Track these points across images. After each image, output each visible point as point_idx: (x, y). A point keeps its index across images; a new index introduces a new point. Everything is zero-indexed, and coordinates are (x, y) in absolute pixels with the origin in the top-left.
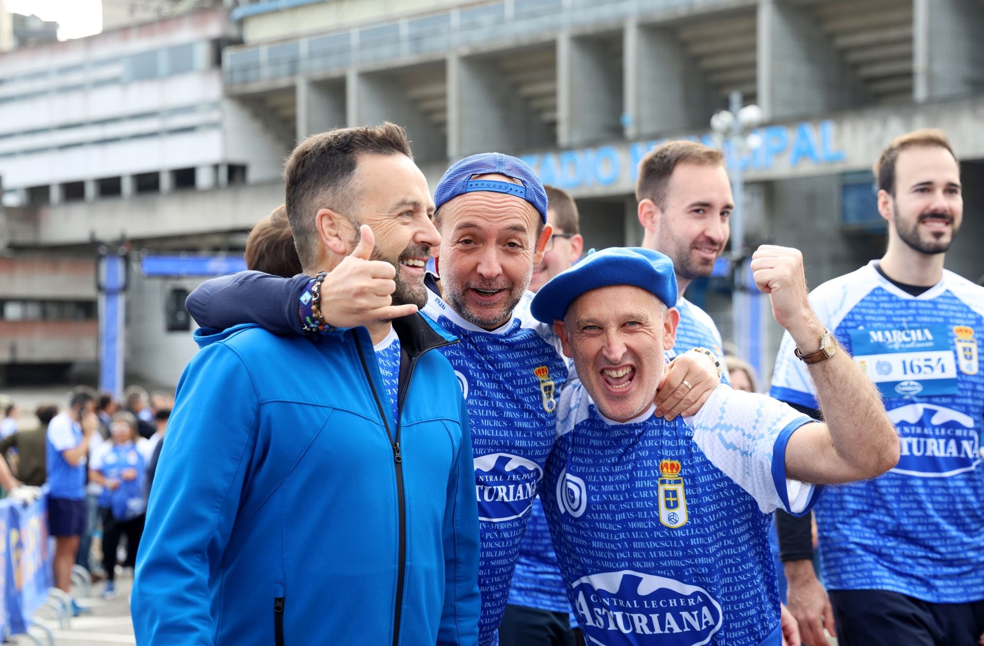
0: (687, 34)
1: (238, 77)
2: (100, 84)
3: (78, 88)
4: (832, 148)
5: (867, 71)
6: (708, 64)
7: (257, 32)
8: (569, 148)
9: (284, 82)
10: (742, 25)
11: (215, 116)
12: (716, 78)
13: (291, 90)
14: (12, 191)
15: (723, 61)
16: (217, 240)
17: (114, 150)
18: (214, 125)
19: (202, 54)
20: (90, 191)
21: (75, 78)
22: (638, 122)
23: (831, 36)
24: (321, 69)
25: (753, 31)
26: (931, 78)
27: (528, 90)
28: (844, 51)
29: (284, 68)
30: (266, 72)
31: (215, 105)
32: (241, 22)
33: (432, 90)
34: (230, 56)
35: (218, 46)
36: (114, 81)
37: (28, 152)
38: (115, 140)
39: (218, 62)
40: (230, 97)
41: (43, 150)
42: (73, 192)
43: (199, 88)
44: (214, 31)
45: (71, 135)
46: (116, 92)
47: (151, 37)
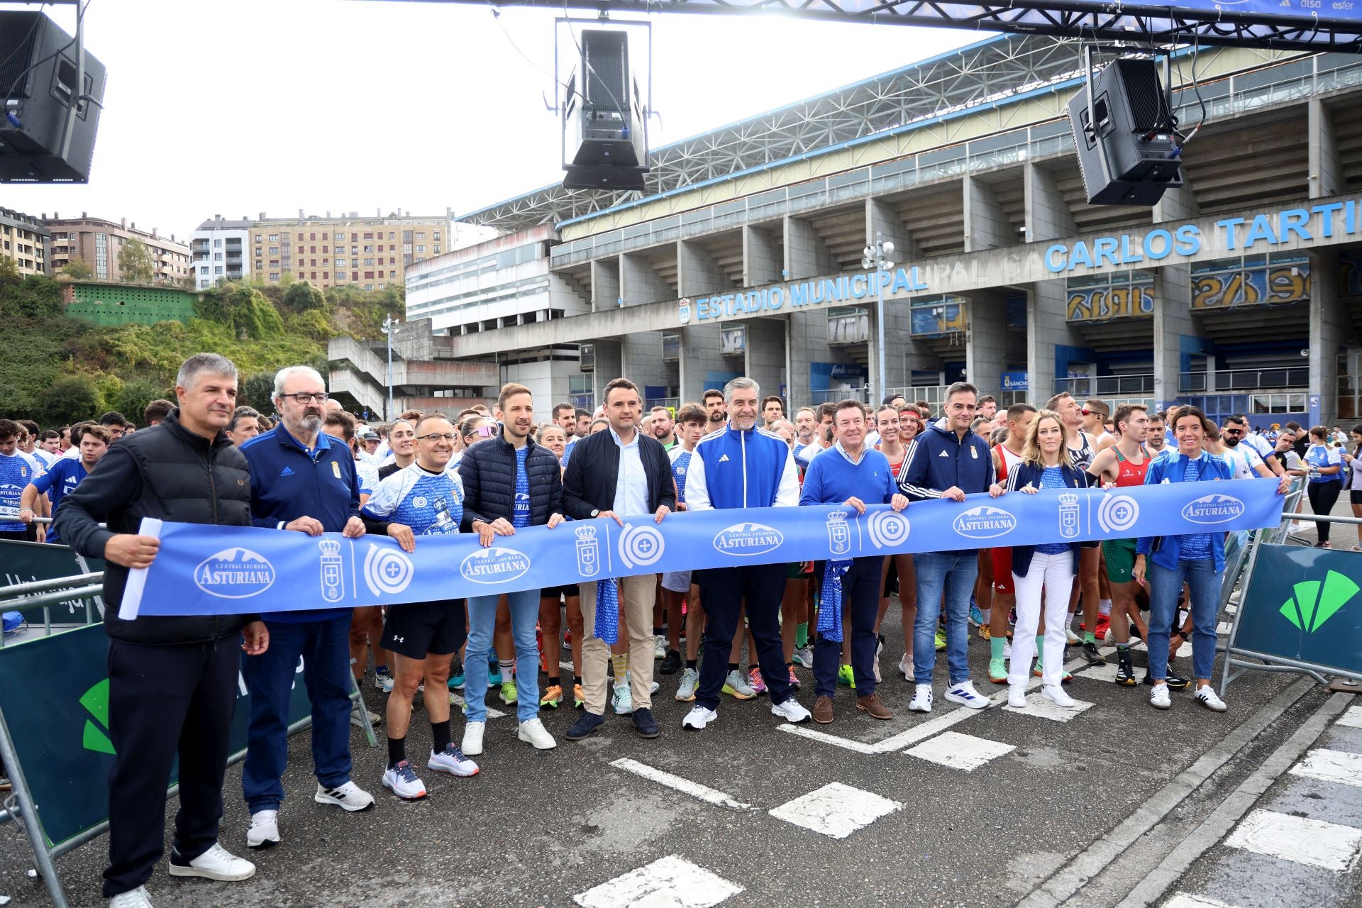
0: (818, 224)
1: (557, 261)
2: (485, 270)
3: (474, 273)
4: (918, 283)
6: (830, 242)
7: (567, 236)
8: (751, 288)
9: (584, 262)
11: (546, 283)
12: (834, 251)
13: (587, 267)
14: (439, 329)
15: (839, 240)
16: (547, 352)
17: (492, 305)
18: (546, 289)
19: (538, 250)
20: (481, 327)
21: (474, 268)
22: (791, 273)
23: (906, 223)
24: (604, 253)
29: (583, 255)
30: (573, 258)
31: (545, 278)
32: (560, 231)
34: (554, 250)
35: (547, 245)
36: (493, 268)
37: (450, 309)
38: (494, 300)
39: (547, 253)
40: (554, 272)
41: (457, 308)
42: (472, 328)
43: (538, 269)
44: (545, 236)
45: (469, 299)
46: (492, 274)
47: (511, 242)
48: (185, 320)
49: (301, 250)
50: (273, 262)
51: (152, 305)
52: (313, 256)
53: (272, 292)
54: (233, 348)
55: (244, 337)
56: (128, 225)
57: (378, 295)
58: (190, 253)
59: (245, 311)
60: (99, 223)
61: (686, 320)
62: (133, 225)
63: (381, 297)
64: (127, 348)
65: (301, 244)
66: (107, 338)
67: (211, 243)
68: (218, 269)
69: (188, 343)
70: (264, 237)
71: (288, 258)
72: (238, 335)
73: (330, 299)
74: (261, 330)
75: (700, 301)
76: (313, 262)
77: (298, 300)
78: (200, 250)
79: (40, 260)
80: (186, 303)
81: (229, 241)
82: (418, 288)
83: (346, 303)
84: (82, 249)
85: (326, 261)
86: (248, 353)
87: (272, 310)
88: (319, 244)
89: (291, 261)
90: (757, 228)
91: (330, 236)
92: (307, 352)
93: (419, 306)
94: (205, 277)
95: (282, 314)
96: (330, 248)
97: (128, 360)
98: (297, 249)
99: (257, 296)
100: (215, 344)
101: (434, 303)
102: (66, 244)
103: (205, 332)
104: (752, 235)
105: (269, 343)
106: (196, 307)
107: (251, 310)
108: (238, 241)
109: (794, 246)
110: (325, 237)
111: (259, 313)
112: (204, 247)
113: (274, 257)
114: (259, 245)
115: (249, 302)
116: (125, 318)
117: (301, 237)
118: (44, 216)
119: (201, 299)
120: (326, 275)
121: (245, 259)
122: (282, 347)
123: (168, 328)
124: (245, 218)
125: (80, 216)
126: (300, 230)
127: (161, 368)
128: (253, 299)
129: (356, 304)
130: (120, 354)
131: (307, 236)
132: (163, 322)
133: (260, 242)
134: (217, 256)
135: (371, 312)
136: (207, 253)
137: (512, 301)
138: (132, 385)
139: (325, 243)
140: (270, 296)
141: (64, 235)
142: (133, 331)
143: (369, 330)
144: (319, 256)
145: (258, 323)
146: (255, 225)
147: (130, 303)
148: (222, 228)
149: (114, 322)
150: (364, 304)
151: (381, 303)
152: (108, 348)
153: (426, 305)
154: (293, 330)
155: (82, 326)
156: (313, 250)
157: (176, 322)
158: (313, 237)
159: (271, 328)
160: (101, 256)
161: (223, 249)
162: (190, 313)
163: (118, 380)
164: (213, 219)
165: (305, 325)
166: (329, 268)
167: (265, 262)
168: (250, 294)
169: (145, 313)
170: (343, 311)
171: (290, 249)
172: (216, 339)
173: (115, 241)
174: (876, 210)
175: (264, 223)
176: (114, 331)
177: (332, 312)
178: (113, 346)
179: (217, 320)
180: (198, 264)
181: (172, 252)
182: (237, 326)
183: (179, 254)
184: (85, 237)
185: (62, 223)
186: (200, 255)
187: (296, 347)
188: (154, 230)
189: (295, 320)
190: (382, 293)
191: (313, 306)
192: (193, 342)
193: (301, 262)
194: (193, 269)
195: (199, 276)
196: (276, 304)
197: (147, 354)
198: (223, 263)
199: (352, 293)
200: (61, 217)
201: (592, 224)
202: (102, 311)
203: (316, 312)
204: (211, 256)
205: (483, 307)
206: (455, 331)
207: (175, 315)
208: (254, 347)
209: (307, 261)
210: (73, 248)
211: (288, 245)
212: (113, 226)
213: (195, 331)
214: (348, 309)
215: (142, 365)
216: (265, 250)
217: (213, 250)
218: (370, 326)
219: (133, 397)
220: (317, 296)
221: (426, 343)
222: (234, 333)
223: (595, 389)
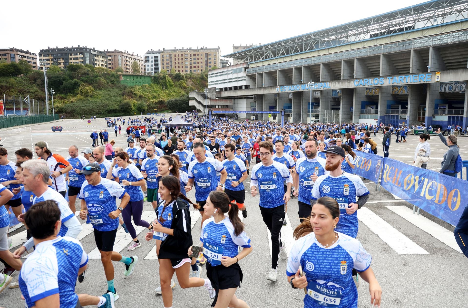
0: (311, 68)
1: (248, 73)
2: (229, 74)
3: (227, 74)
4: (329, 86)
5: (337, 74)
6: (314, 72)
7: (251, 66)
10: (319, 67)
12: (316, 74)
13: (256, 74)
14: (218, 89)
15: (317, 72)
16: (245, 96)
18: (245, 80)
19: (243, 69)
20: (228, 89)
22: (303, 80)
23: (331, 69)
24: (259, 72)
25: (320, 68)
26: (343, 76)
27: (289, 75)
28: (333, 71)
29: (255, 71)
30: (252, 72)
31: (245, 77)
32: (249, 65)
33: (275, 75)
35: (246, 68)
36: (231, 73)
37: (220, 83)
38: (231, 82)
39: (246, 70)
40: (247, 76)
41: (222, 83)
42: (226, 89)
43: (243, 74)
44: (245, 66)
45: (226, 81)
46: (231, 75)
47: (236, 67)
48: (149, 84)
49: (175, 59)
50: (167, 63)
51: (141, 80)
52: (179, 61)
53: (171, 75)
54: (162, 92)
55: (164, 88)
56: (126, 52)
57: (199, 75)
58: (144, 61)
59: (164, 81)
60: (119, 52)
61: (278, 91)
62: (127, 52)
63: (200, 76)
64: (137, 92)
65: (175, 58)
66: (131, 89)
67: (150, 58)
68: (152, 66)
69: (150, 91)
70: (165, 56)
71: (171, 62)
72: (163, 88)
73: (186, 77)
74: (169, 86)
75: (281, 87)
76: (179, 63)
77: (178, 78)
78: (147, 60)
79: (106, 64)
80: (149, 79)
81: (155, 57)
82: (211, 77)
83: (190, 78)
84: (115, 60)
85: (182, 63)
86: (166, 93)
87: (171, 81)
88: (180, 59)
89: (172, 63)
90: (296, 68)
91: (184, 55)
92: (181, 93)
93: (212, 82)
94: (148, 68)
95: (174, 82)
96: (184, 59)
97: (137, 96)
98: (174, 59)
99: (167, 77)
100: (157, 91)
101: (216, 81)
102: (110, 59)
103: (155, 87)
104: (295, 70)
105: (171, 90)
106: (152, 80)
107: (166, 81)
108: (157, 57)
109: (304, 73)
110: (182, 55)
111: (168, 82)
112: (148, 59)
113: (168, 62)
114: (163, 58)
115: (165, 79)
116: (134, 84)
117: (175, 56)
118: (104, 50)
119: (153, 78)
120: (182, 67)
121: (159, 62)
122: (174, 91)
123: (145, 86)
124: (159, 50)
125: (113, 50)
126: (175, 53)
127: (145, 97)
128: (167, 78)
129: (193, 78)
130: (135, 94)
131: (177, 55)
132: (144, 85)
133: (163, 57)
134: (152, 61)
135: (197, 81)
136: (149, 61)
137: (236, 82)
138: (139, 102)
139: (182, 57)
140: (170, 76)
141: (110, 56)
142: (137, 87)
143: (197, 86)
144: (180, 61)
145: (168, 85)
146: (162, 52)
147: (135, 80)
148: (153, 53)
149: (132, 85)
150: (195, 78)
151: (200, 78)
152: (132, 92)
153: (213, 82)
154: (176, 86)
155: (125, 86)
156: (179, 59)
157: (147, 85)
158: (179, 55)
159: (171, 86)
160: (120, 62)
161: (153, 60)
162: (150, 82)
163: (136, 101)
164: (150, 50)
165: (180, 85)
166: (183, 65)
167: (165, 63)
168: (166, 77)
169: (139, 82)
170: (189, 80)
171: (172, 59)
172: (157, 89)
173: (123, 57)
174: (323, 66)
175: (164, 51)
176: (132, 87)
177: (187, 81)
178: (133, 92)
179: (157, 84)
180: (146, 64)
181: (138, 59)
182: (162, 85)
183: (139, 60)
184: (115, 56)
185: (109, 52)
186: (147, 61)
187: (178, 91)
188: (133, 53)
189: (177, 83)
190: (200, 74)
191: (182, 79)
192: (152, 90)
193: (175, 63)
194: (145, 66)
195: (147, 68)
196: (172, 79)
197: (141, 94)
198: (153, 64)
199: (192, 75)
200: (109, 51)
201: (257, 64)
202: (129, 82)
203: (183, 81)
204: (150, 61)
205: (229, 83)
206: (221, 89)
207: (147, 83)
208: (167, 91)
209: (177, 63)
210: (112, 60)
211: (171, 58)
212: (123, 53)
213: (152, 87)
214: (191, 80)
215: (140, 97)
216: (165, 60)
217: (150, 60)
218: (197, 84)
219: (140, 106)
220: (183, 76)
221: (214, 93)
222: (162, 87)
223: (257, 107)
